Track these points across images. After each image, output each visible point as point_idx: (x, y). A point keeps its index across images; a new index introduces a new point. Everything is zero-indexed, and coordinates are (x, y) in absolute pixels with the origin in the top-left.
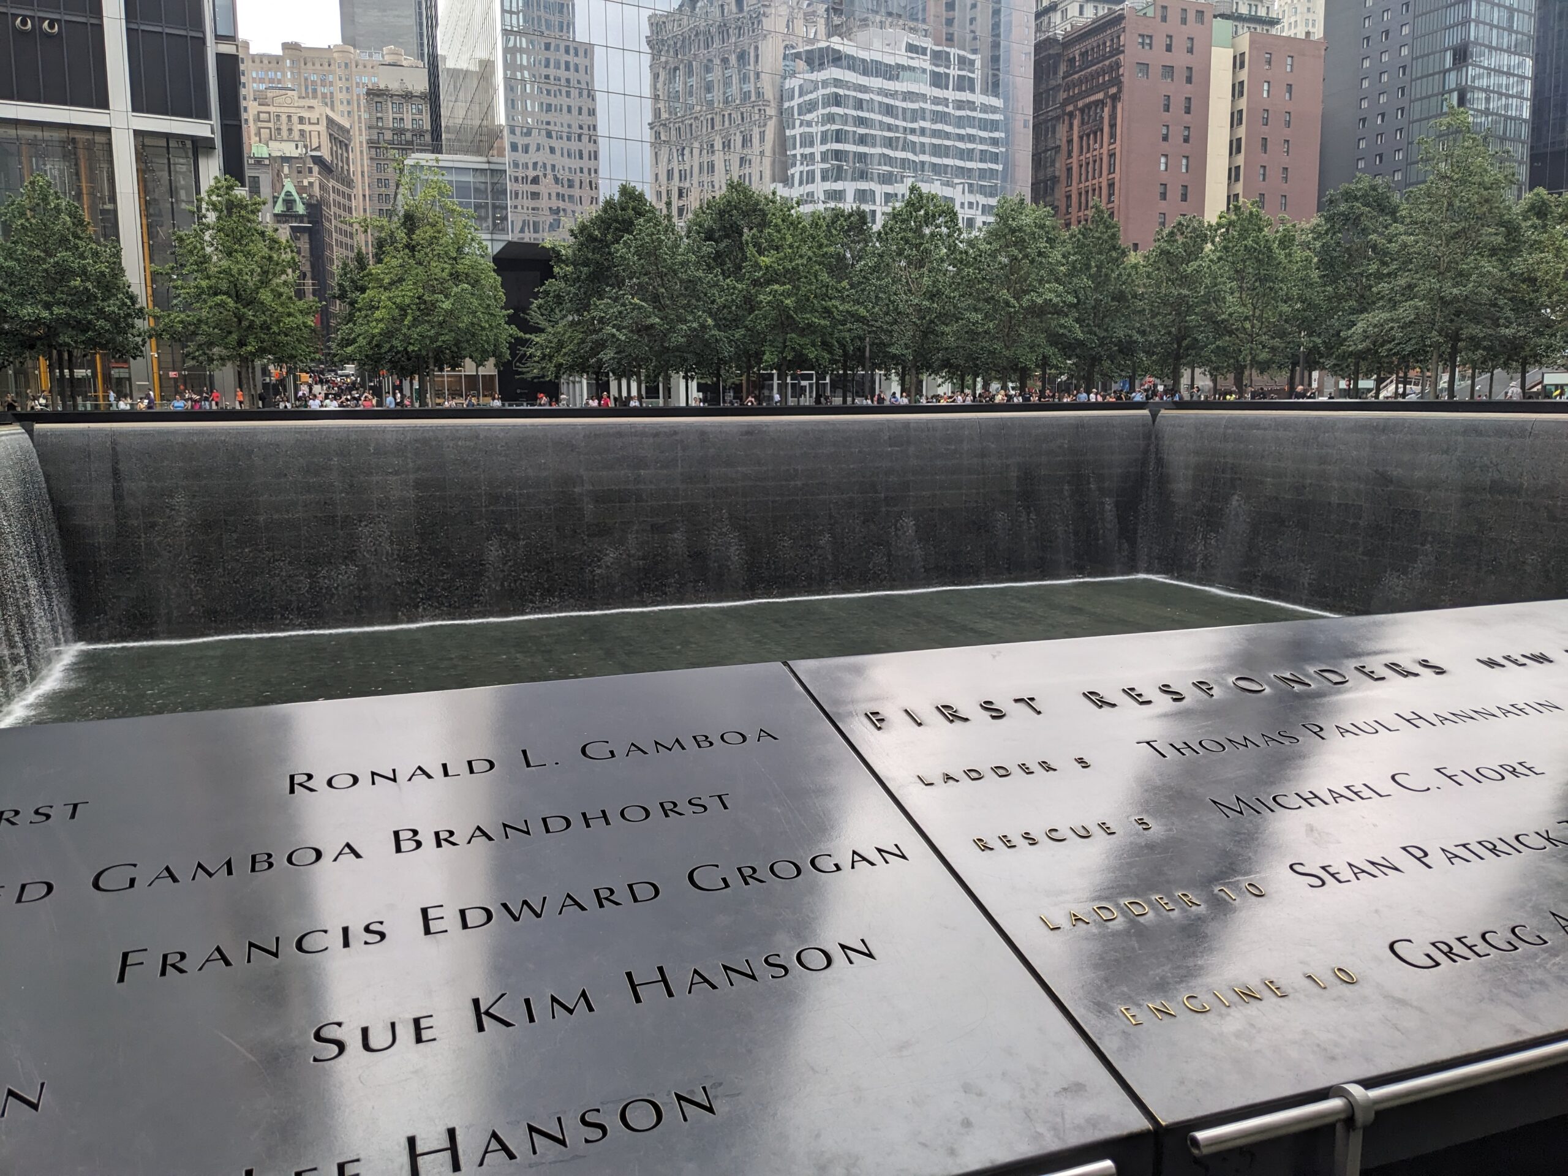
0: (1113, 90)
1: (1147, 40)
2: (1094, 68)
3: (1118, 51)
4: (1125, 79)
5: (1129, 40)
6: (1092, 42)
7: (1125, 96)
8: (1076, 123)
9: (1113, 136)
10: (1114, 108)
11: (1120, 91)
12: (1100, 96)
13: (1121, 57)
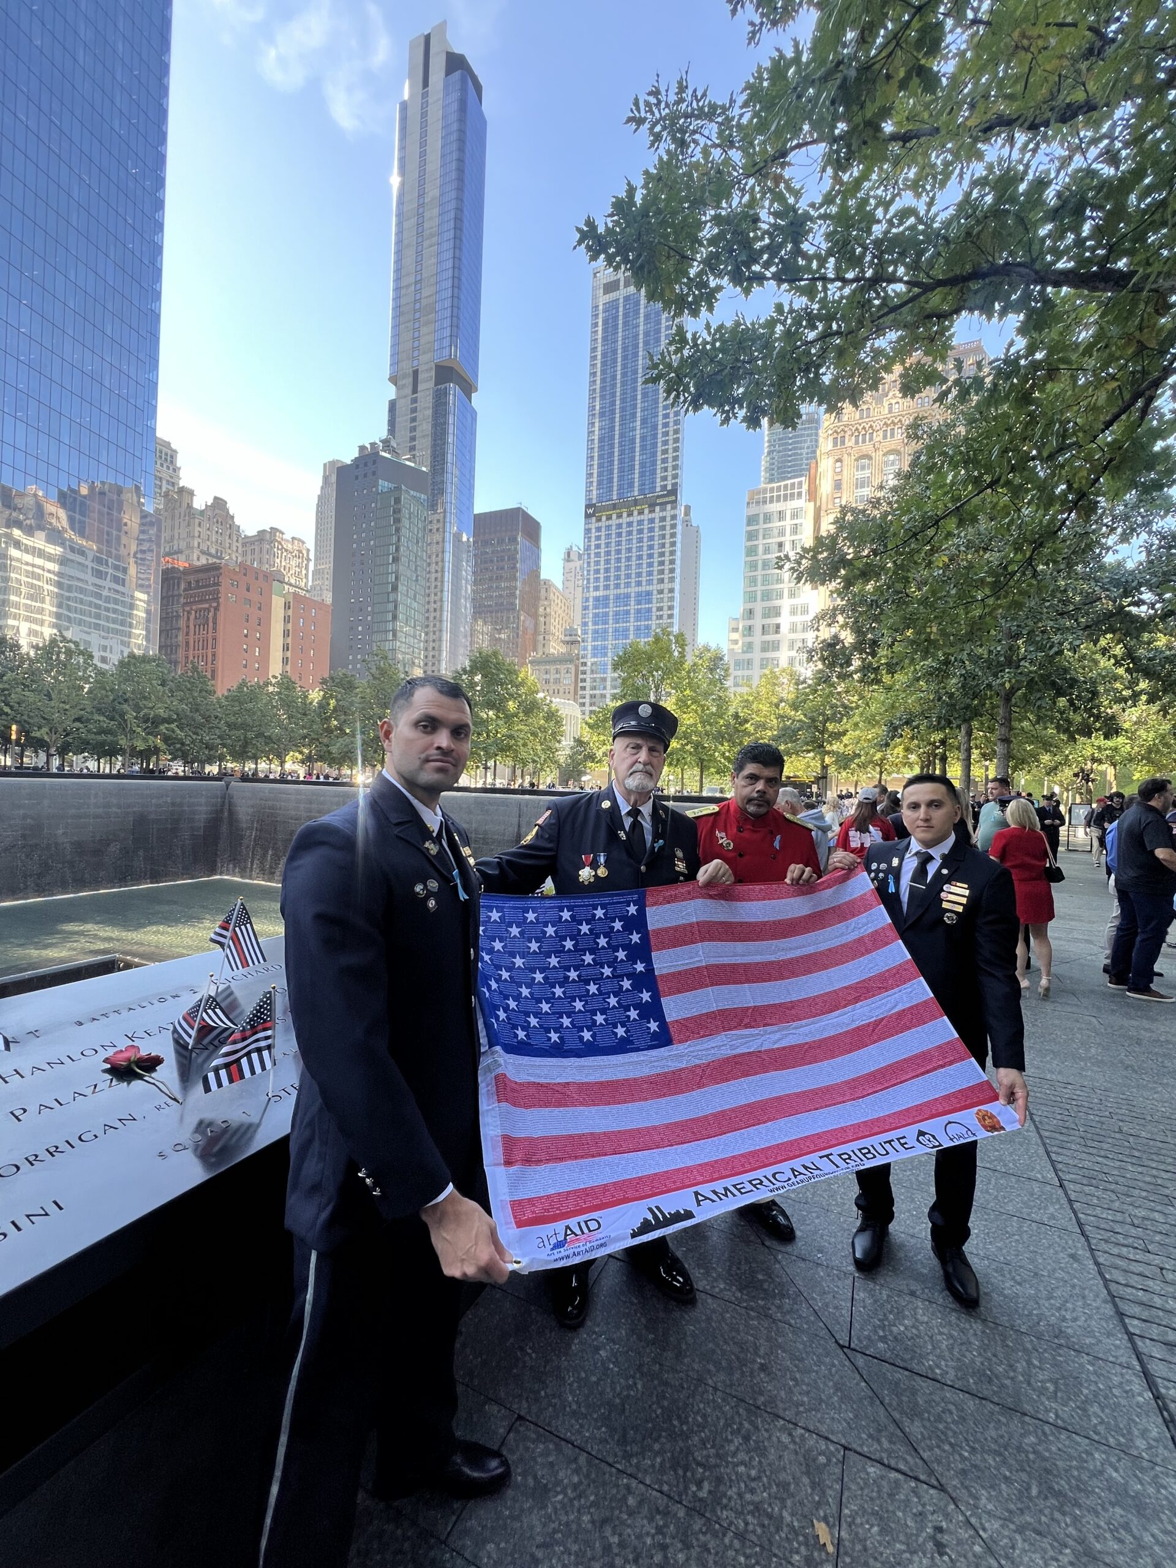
0: (215, 604)
1: (235, 582)
2: (203, 590)
3: (218, 584)
4: (222, 600)
5: (225, 582)
6: (201, 576)
7: (222, 608)
8: (192, 617)
9: (215, 629)
10: (215, 614)
11: (218, 605)
12: (206, 606)
13: (220, 588)
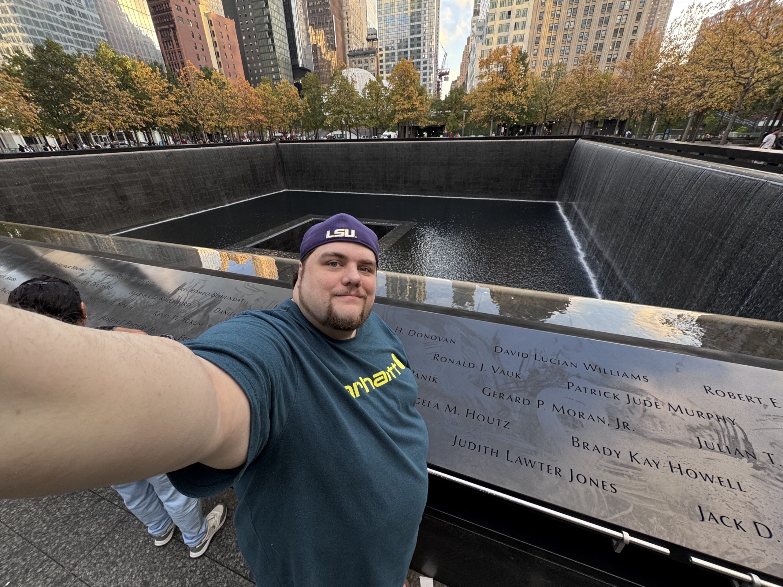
0: (172, 26)
1: (179, 9)
2: (161, 14)
3: (169, 9)
4: (176, 22)
5: (173, 7)
7: (178, 29)
9: (177, 44)
10: (175, 33)
11: (175, 26)
12: (166, 27)
13: (171, 12)
